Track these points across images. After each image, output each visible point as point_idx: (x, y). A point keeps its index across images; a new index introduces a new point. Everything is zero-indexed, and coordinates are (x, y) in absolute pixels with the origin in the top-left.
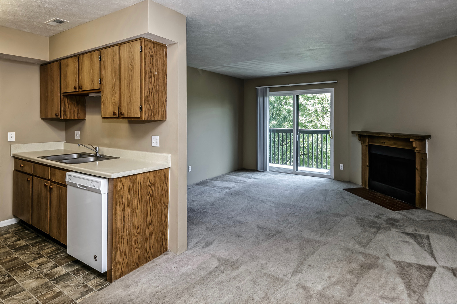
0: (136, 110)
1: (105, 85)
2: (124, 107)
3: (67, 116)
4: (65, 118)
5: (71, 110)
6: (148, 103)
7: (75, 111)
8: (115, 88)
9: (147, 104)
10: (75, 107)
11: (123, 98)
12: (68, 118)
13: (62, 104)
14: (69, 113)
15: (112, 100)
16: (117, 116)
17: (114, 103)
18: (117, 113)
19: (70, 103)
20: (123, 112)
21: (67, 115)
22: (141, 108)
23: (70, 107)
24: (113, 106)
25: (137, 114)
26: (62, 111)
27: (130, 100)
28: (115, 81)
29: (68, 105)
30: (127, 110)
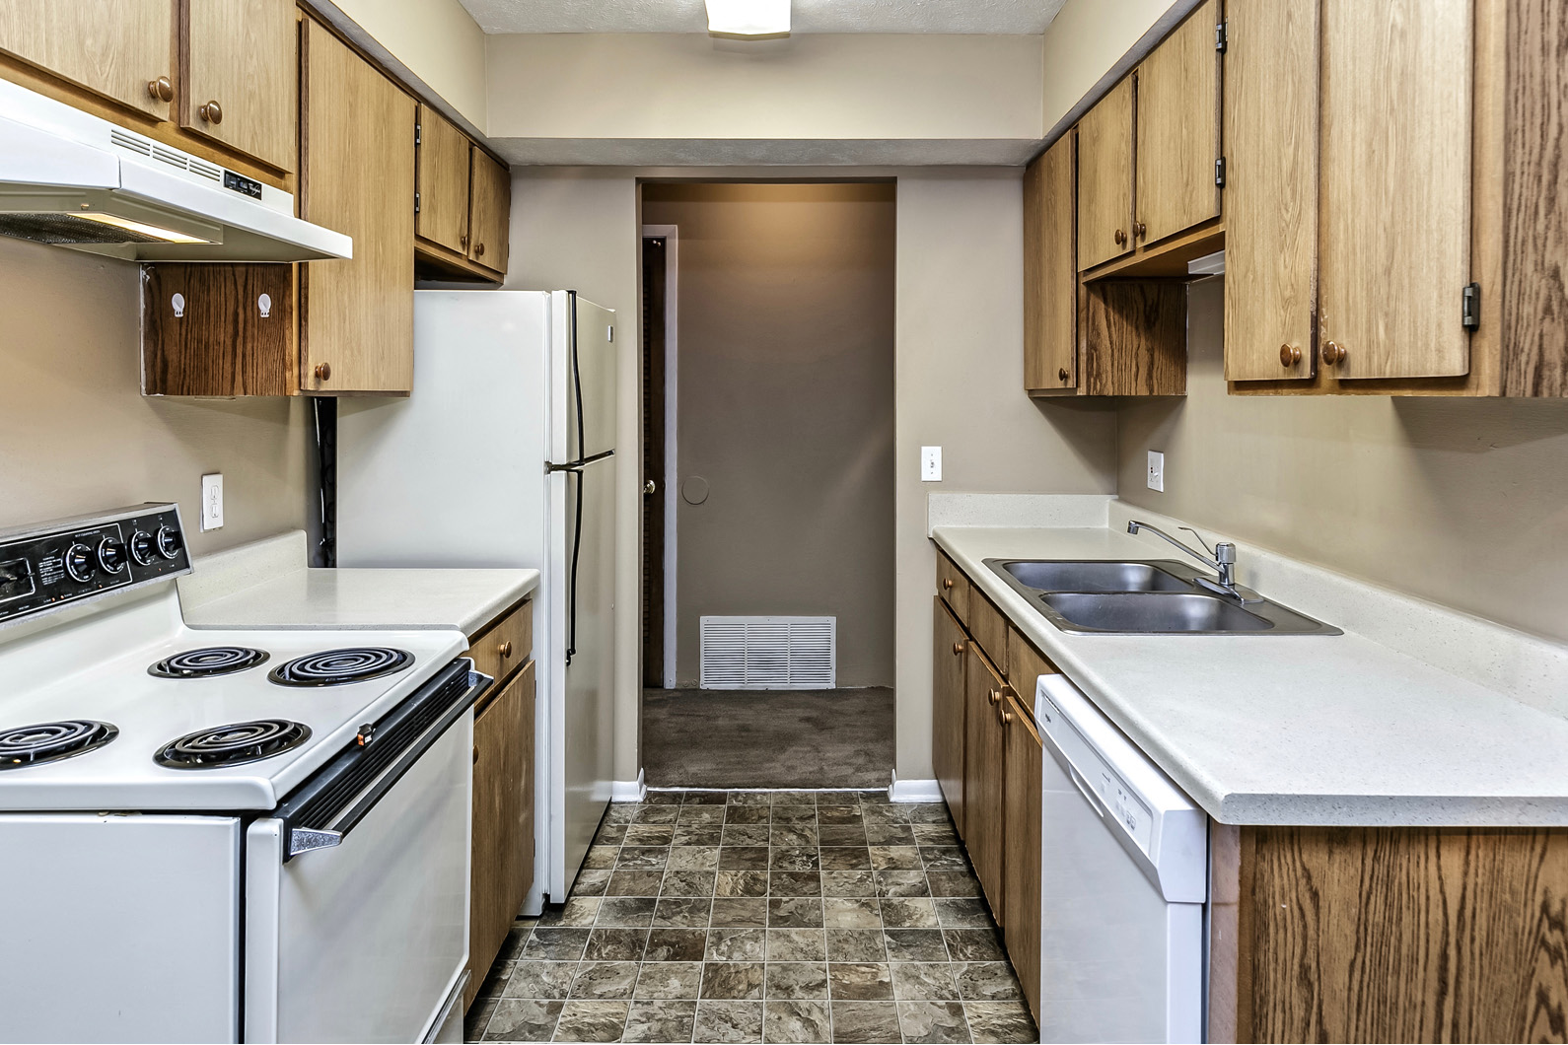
0: (1433, 327)
1: (1242, 187)
2: (1348, 310)
3: (1104, 382)
4: (1095, 388)
5: (1121, 350)
6: (1540, 266)
7: (1137, 354)
8: (1294, 192)
9: (1529, 268)
10: (1139, 336)
11: (1341, 245)
12: (1109, 391)
13: (1083, 325)
14: (1112, 365)
15: (1276, 277)
16: (1306, 373)
17: (1288, 293)
18: (1307, 355)
19: (1116, 317)
20: (1344, 342)
21: (1104, 376)
22: (1473, 301)
23: (1114, 336)
24: (1286, 310)
25: (1439, 351)
26: (1083, 358)
27: (1391, 255)
28: (1296, 149)
29: (1109, 327)
30: (1369, 330)
